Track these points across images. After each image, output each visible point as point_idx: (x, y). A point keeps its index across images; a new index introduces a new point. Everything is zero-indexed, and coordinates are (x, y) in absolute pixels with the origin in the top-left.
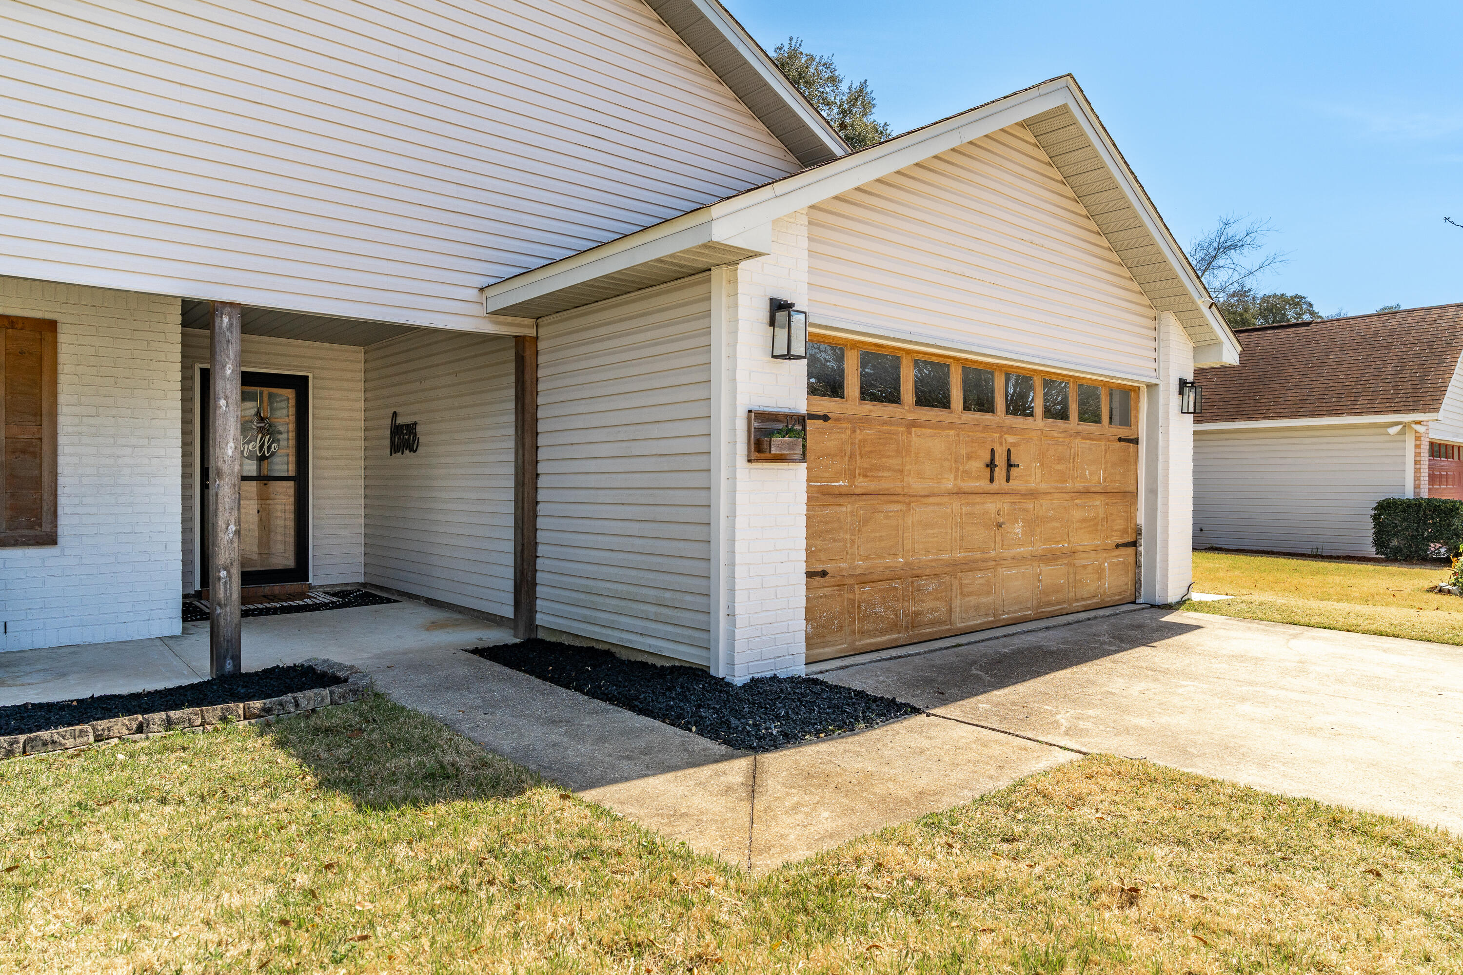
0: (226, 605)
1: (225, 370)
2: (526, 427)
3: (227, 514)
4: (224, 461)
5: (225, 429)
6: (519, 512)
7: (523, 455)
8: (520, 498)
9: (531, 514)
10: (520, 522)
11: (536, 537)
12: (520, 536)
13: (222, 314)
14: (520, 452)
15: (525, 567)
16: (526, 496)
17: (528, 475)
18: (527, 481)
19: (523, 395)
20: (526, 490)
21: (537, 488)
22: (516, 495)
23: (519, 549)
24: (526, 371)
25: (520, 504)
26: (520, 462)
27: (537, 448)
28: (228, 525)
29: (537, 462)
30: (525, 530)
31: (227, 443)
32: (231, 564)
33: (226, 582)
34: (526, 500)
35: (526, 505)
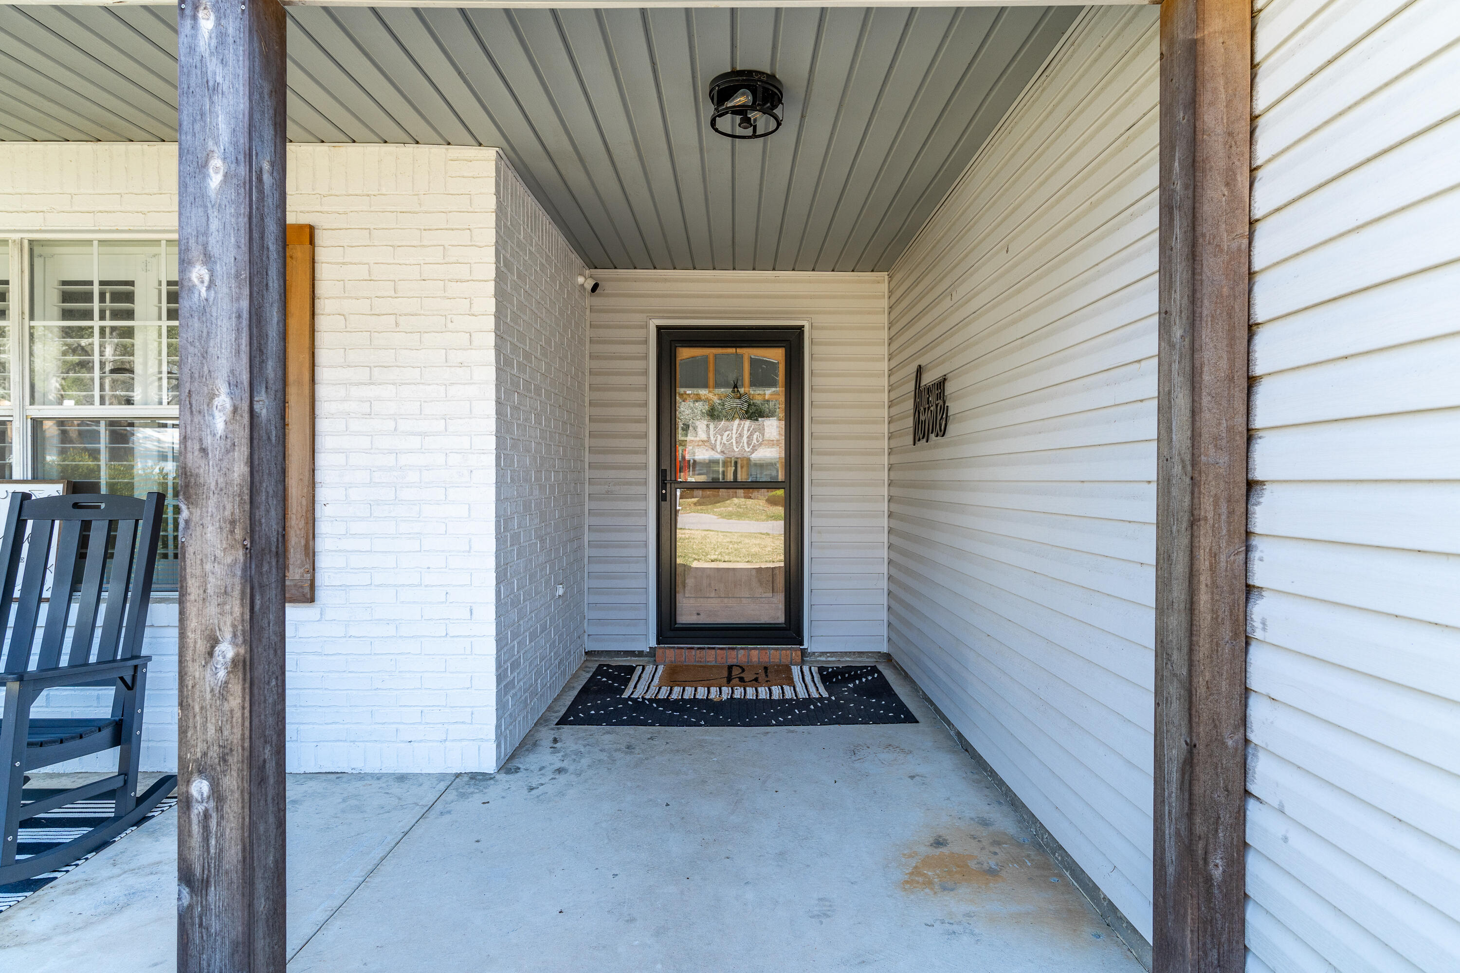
0: (206, 883)
1: (205, 176)
2: (1207, 308)
3: (212, 610)
4: (204, 451)
5: (205, 355)
6: (1176, 621)
7: (1194, 413)
8: (1180, 568)
9: (1226, 632)
10: (1178, 658)
11: (1244, 721)
12: (1176, 708)
13: (196, 8)
14: (1182, 400)
15: (1200, 828)
16: (1203, 564)
17: (1211, 488)
18: (1207, 508)
19: (1194, 187)
20: (1205, 541)
21: (1248, 534)
22: (1164, 559)
23: (1176, 752)
24: (1206, 97)
25: (1179, 592)
26: (1180, 437)
27: (1252, 381)
28: (214, 642)
29: (1250, 436)
30: (1201, 691)
31: (212, 396)
32: (223, 759)
33: (206, 815)
34: (1204, 578)
35: (1204, 598)
